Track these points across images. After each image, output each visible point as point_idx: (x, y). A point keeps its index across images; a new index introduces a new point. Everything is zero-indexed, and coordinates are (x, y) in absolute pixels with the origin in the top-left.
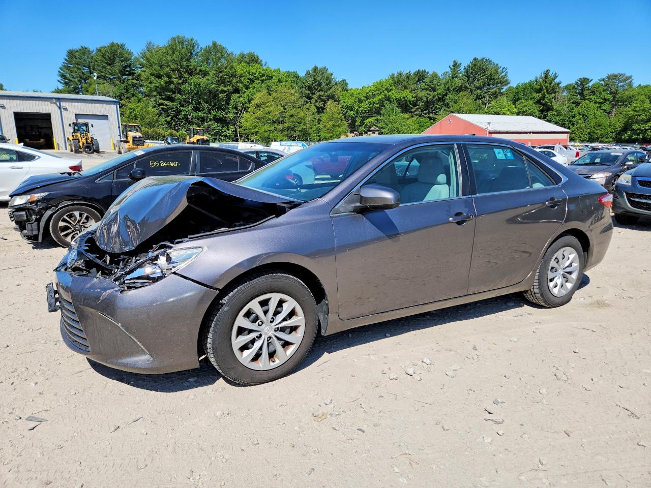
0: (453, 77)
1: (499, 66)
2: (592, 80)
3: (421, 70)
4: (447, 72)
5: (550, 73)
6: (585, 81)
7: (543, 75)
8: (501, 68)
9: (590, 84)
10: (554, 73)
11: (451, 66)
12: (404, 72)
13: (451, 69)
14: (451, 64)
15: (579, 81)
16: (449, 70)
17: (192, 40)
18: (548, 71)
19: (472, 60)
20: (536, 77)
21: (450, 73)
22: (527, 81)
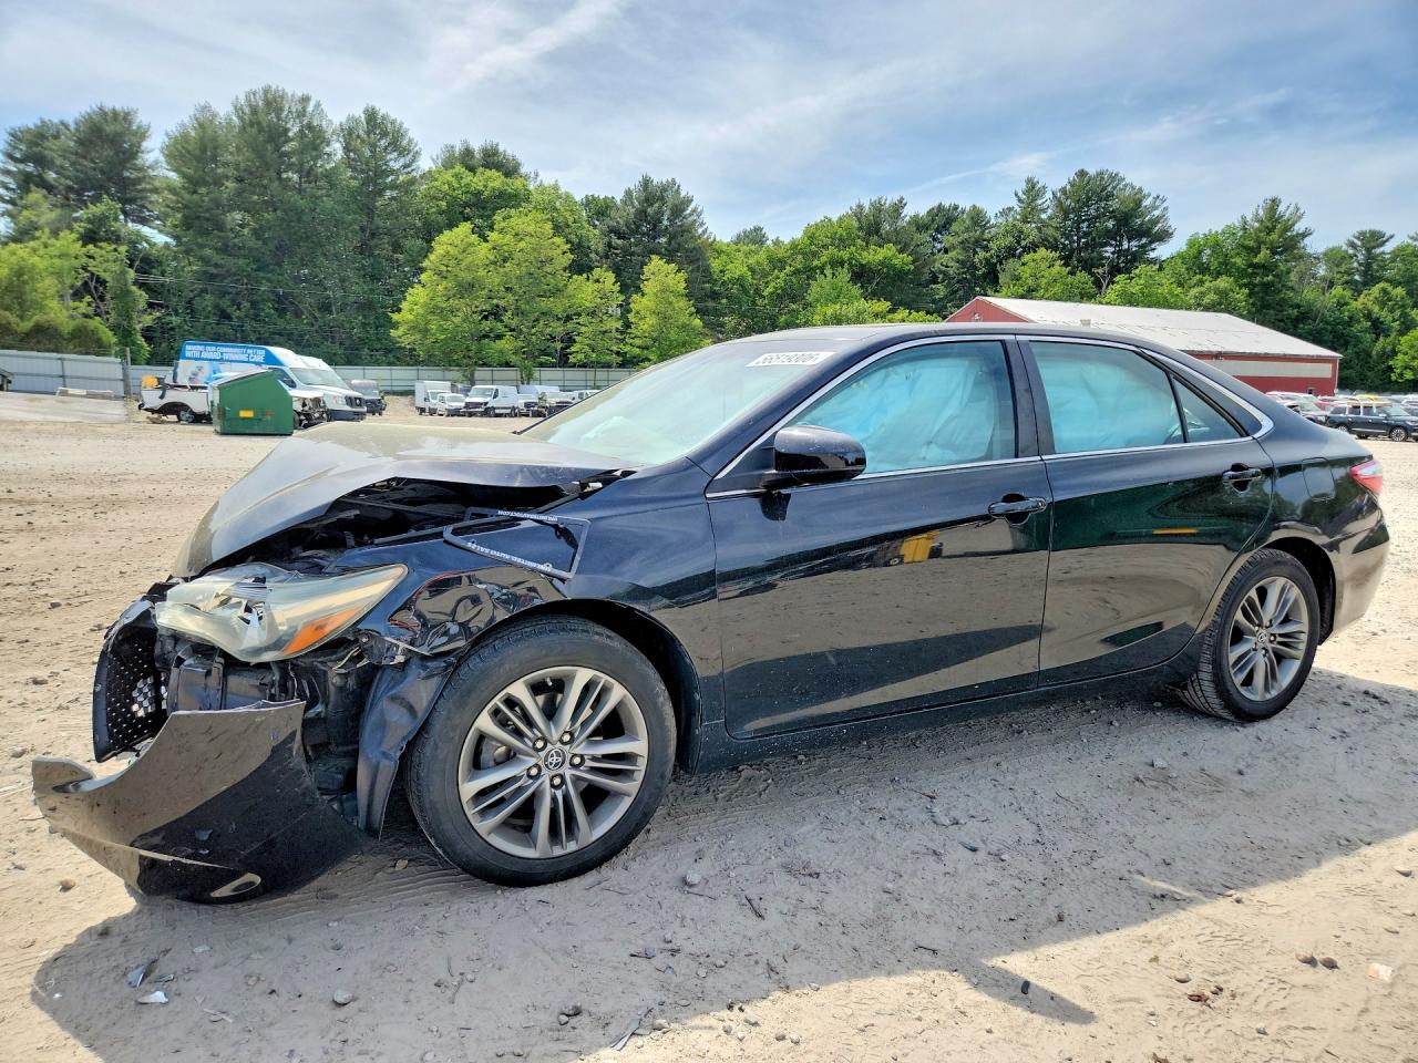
0: (1025, 220)
1: (1145, 192)
2: (1392, 237)
3: (947, 206)
4: (1010, 209)
5: (1281, 208)
6: (1373, 239)
7: (1261, 212)
8: (1150, 199)
9: (1389, 248)
10: (1291, 209)
11: (1020, 194)
12: (888, 203)
13: (1020, 200)
14: (1021, 187)
15: (1358, 238)
16: (1014, 203)
17: (305, 100)
18: (1275, 202)
19: (1072, 176)
20: (1243, 218)
21: (1019, 209)
22: (1218, 227)
